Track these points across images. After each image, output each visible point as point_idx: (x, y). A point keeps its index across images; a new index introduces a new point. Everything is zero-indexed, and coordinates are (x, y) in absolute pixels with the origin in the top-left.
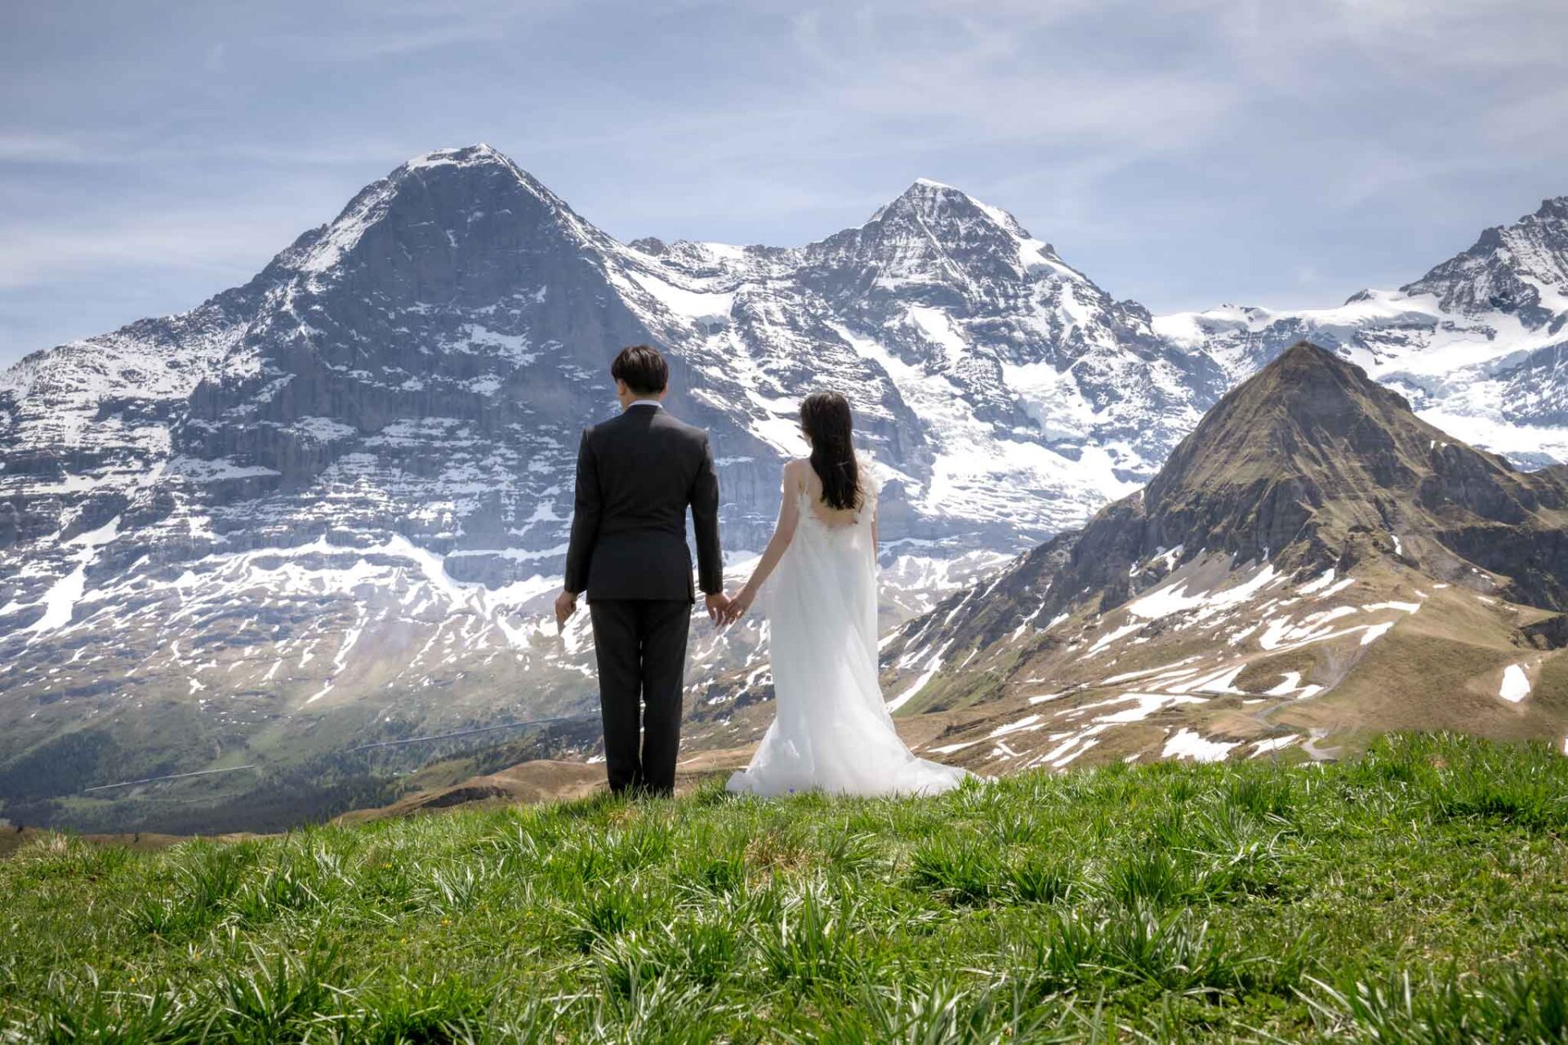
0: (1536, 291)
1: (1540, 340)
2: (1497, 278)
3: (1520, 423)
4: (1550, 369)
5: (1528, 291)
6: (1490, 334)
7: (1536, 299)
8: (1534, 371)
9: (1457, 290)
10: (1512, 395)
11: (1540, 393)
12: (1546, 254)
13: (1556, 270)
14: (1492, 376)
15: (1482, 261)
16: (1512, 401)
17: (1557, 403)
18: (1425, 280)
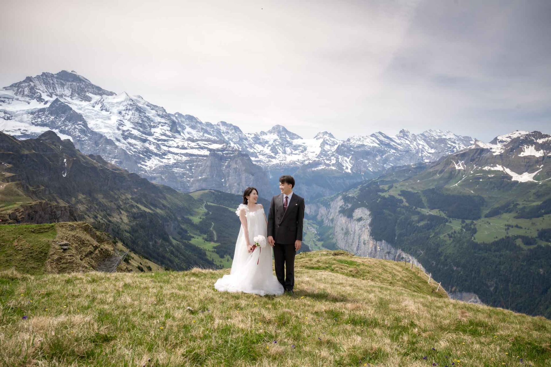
0: (41, 94)
1: (41, 106)
2: (30, 89)
3: (36, 125)
4: (44, 113)
5: (39, 94)
6: (29, 103)
7: (41, 96)
8: (40, 113)
9: (20, 90)
10: (34, 118)
11: (41, 119)
12: (44, 86)
13: (46, 90)
14: (29, 113)
15: (27, 84)
16: (34, 120)
17: (46, 122)
18: (10, 86)
